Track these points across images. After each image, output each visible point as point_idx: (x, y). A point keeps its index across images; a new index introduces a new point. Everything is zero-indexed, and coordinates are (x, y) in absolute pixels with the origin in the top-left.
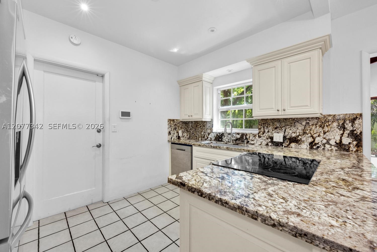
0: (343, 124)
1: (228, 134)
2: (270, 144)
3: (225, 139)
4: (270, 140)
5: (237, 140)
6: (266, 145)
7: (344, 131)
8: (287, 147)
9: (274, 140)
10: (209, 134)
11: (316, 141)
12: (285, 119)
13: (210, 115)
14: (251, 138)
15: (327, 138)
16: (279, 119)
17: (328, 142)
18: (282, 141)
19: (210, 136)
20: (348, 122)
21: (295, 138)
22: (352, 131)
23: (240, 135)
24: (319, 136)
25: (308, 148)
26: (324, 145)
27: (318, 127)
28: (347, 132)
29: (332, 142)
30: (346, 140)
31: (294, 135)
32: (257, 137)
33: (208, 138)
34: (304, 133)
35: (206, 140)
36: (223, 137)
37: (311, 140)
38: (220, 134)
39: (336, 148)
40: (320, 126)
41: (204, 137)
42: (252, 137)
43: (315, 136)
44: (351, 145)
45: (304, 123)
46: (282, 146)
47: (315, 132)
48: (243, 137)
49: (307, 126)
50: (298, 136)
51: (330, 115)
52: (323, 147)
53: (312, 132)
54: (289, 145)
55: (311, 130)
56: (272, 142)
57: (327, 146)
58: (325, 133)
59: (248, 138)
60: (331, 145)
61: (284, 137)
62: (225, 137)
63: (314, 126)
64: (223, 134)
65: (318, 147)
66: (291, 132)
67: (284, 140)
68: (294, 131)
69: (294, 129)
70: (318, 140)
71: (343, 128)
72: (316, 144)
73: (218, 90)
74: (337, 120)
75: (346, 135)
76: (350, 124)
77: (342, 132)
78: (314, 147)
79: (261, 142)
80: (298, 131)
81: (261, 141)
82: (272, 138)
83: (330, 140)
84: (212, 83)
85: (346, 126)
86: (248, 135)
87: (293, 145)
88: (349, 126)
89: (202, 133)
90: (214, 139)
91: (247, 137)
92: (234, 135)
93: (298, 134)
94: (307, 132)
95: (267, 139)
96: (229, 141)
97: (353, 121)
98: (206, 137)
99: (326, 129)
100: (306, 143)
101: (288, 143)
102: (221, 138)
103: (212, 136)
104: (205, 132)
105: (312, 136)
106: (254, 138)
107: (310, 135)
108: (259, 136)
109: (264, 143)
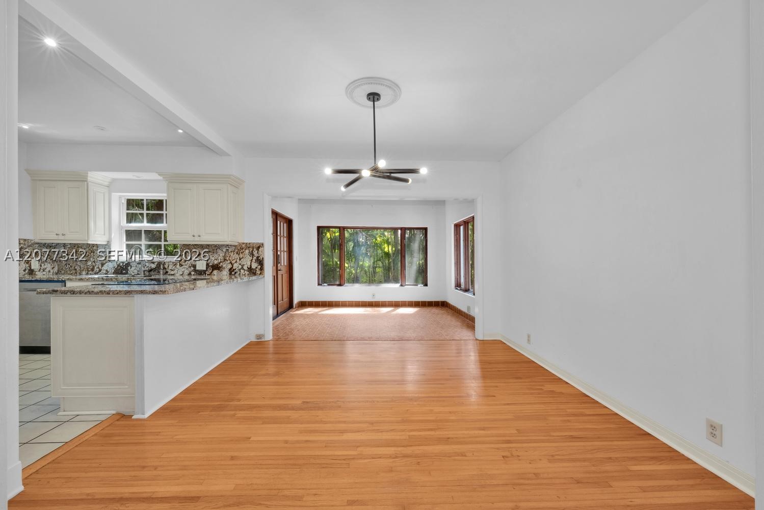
0: (252, 251)
1: (138, 264)
2: (193, 273)
3: (132, 270)
4: (193, 269)
5: (150, 271)
6: (189, 275)
7: (253, 257)
8: (210, 275)
9: (198, 268)
10: (103, 265)
11: (234, 268)
12: (208, 245)
13: (104, 235)
14: (170, 268)
15: (242, 264)
16: (201, 245)
17: (242, 268)
18: (205, 268)
19: (105, 267)
20: (255, 250)
21: (217, 265)
22: (258, 257)
23: (156, 264)
24: (236, 262)
25: (228, 274)
26: (240, 270)
27: (235, 254)
28: (255, 258)
29: (245, 268)
30: (254, 265)
31: (216, 262)
32: (178, 266)
33: (100, 271)
34: (225, 260)
35: (96, 273)
36: (129, 268)
37: (230, 266)
38: (124, 264)
39: (248, 273)
40: (237, 253)
41: (93, 270)
42: (172, 266)
43: (233, 262)
44: (257, 269)
45: (224, 250)
46: (205, 274)
47: (233, 259)
48: (160, 266)
49: (227, 253)
50: (220, 263)
51: (243, 243)
52: (239, 273)
53: (231, 259)
54: (212, 272)
55: (230, 257)
56: (195, 270)
57: (242, 271)
58: (240, 259)
59: (167, 267)
60: (245, 270)
61: (207, 265)
62: (133, 268)
63: (232, 253)
64: (128, 264)
65: (236, 273)
66: (215, 259)
67: (207, 268)
68: (216, 258)
69: (216, 256)
70: (235, 266)
71: (252, 254)
72: (234, 270)
73: (120, 197)
74: (249, 247)
75: (254, 261)
76: (256, 251)
77: (251, 258)
78: (233, 273)
79: (183, 272)
80: (219, 258)
81: (183, 270)
82: (194, 266)
83: (243, 265)
84: (108, 187)
85: (254, 253)
86: (167, 264)
87: (215, 272)
88: (255, 253)
89: (89, 263)
90: (113, 271)
91: (165, 266)
92: (147, 264)
93: (220, 261)
94: (227, 258)
95: (190, 267)
96: (139, 273)
97: (258, 248)
98: (96, 269)
99: (241, 256)
100: (226, 270)
101: (210, 271)
102: (127, 269)
103: (109, 267)
104: (94, 262)
105: (231, 263)
106: (174, 267)
107: (229, 261)
108: (180, 264)
109: (187, 272)
